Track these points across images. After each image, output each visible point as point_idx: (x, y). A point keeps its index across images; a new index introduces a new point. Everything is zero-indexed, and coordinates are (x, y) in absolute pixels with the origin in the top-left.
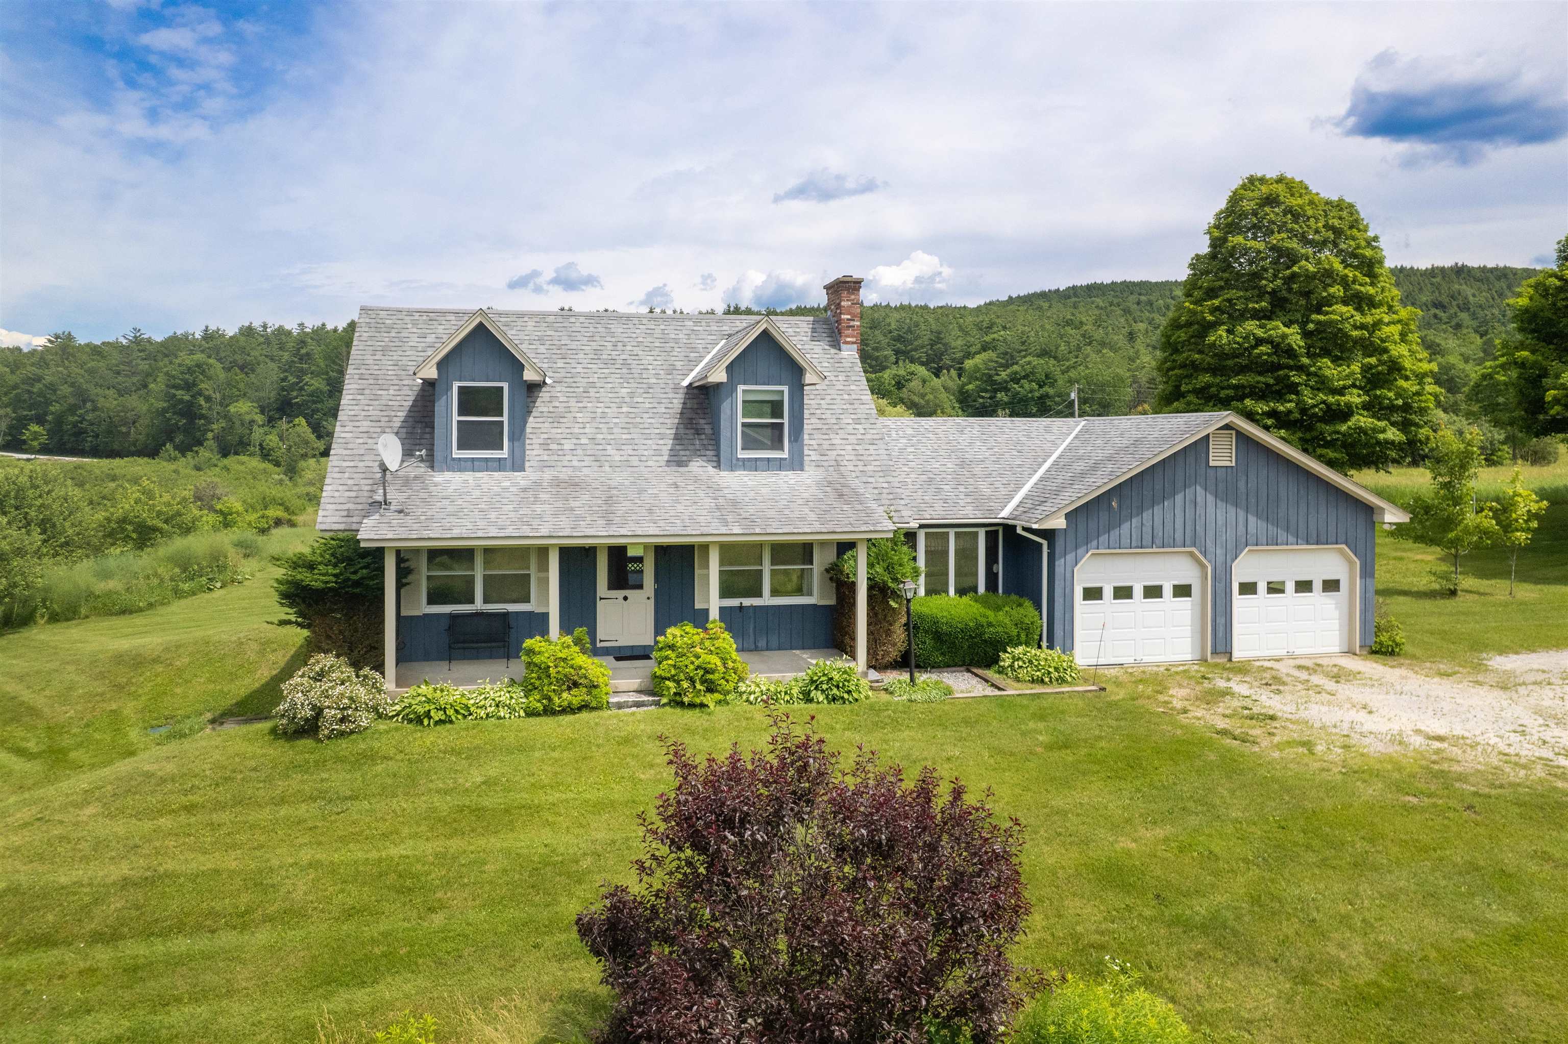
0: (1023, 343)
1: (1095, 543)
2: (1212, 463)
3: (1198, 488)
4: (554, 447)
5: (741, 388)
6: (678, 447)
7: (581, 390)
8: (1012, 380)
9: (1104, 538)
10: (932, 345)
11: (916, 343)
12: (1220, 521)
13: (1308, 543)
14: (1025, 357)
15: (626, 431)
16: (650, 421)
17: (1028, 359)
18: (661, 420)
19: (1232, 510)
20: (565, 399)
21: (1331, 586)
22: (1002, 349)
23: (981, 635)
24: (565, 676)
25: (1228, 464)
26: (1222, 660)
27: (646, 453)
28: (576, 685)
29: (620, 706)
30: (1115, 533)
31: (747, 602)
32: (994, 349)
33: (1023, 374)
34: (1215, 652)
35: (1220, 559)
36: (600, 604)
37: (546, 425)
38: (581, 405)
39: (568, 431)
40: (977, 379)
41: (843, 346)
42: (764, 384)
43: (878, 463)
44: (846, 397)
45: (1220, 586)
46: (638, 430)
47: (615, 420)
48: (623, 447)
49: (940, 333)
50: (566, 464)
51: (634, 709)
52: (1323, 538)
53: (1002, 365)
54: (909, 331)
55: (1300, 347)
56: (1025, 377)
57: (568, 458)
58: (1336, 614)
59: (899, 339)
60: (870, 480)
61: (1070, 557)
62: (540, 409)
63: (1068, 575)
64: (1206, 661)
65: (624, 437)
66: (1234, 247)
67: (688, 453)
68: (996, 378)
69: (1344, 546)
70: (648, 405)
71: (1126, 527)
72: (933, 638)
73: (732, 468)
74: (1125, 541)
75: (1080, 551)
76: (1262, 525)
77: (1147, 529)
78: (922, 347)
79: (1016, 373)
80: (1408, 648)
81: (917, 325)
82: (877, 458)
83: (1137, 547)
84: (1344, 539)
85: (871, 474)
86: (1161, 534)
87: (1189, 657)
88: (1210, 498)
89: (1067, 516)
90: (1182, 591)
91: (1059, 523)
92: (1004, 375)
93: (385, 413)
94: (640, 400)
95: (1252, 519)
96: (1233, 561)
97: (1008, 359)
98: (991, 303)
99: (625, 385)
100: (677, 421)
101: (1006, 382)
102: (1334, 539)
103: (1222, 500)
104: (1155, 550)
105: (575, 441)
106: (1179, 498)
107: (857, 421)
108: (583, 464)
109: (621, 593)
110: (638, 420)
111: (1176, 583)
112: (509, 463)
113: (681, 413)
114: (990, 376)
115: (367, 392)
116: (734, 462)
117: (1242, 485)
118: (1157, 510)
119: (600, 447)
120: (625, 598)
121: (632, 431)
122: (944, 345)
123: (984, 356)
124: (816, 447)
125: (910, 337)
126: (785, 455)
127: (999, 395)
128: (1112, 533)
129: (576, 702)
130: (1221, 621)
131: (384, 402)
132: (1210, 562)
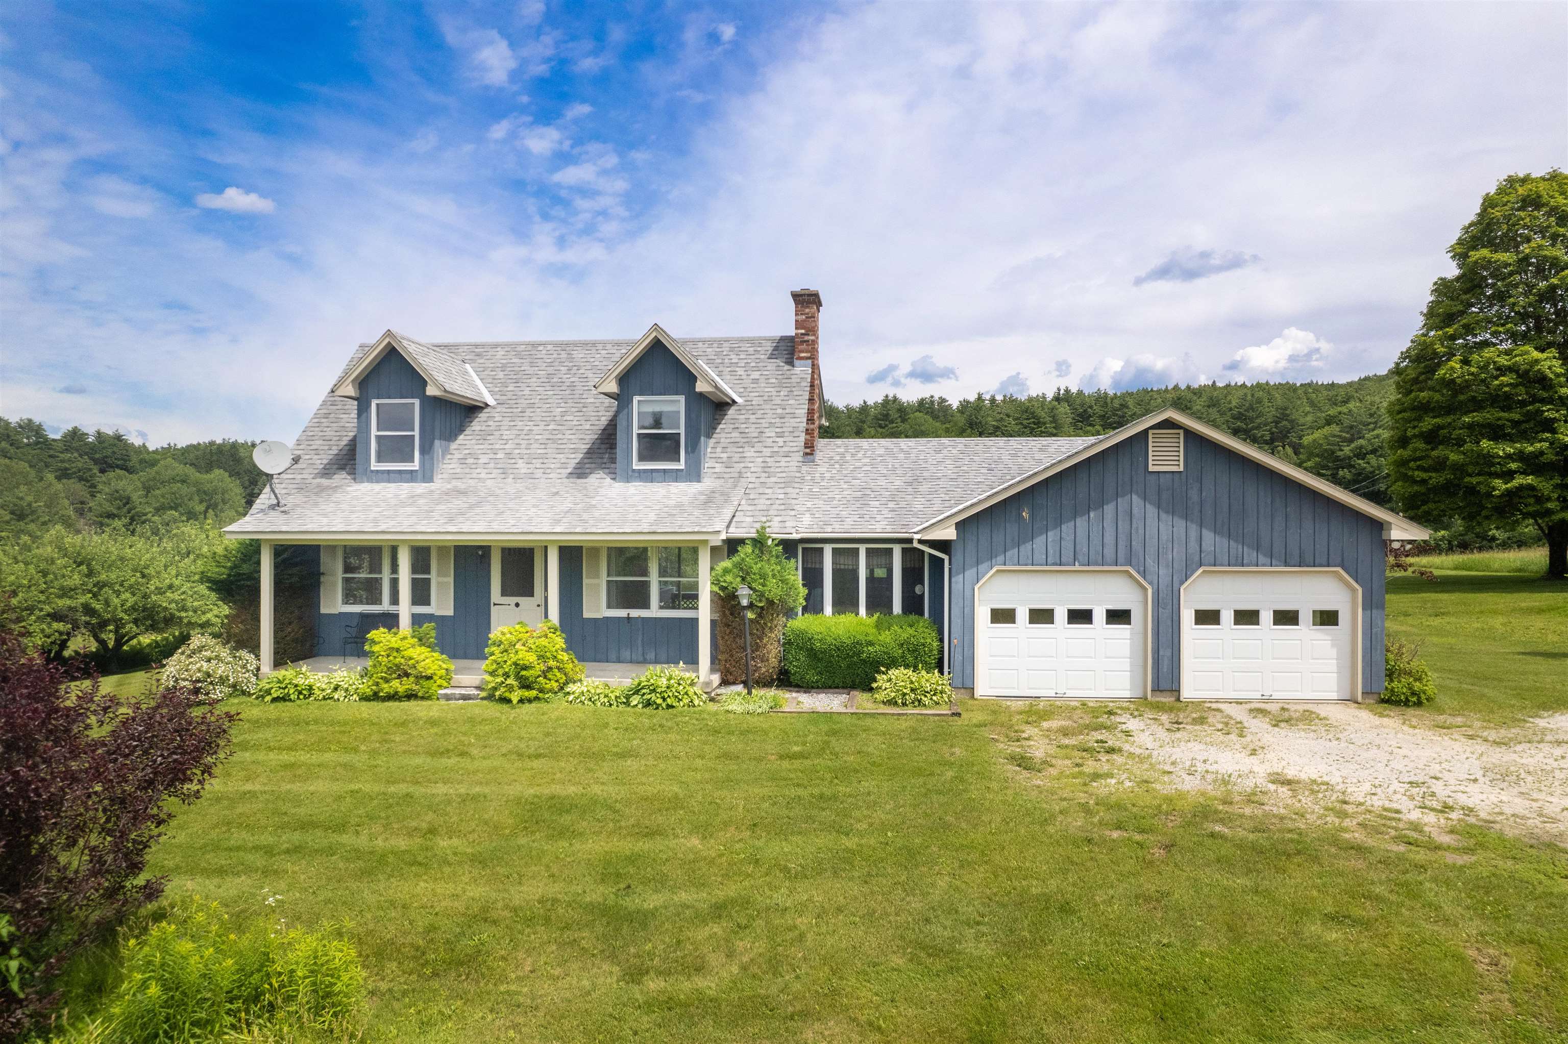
0: (1371, 415)
1: (1001, 558)
2: (1151, 468)
3: (1134, 497)
4: (471, 461)
5: (636, 399)
6: (586, 461)
7: (519, 410)
8: (1355, 456)
9: (1012, 553)
10: (1277, 423)
11: (1258, 421)
12: (1164, 537)
13: (1286, 564)
14: (1373, 430)
15: (543, 446)
16: (570, 437)
17: (1376, 432)
18: (581, 436)
19: (1180, 524)
20: (500, 419)
21: (1327, 618)
22: (1347, 423)
23: (859, 654)
24: (396, 665)
25: (1175, 469)
26: (1167, 699)
27: (552, 466)
28: (407, 675)
29: (448, 698)
30: (1026, 548)
31: (635, 613)
32: (1338, 423)
33: (1370, 448)
34: (1157, 689)
35: (1165, 580)
36: (494, 609)
37: (473, 442)
38: (512, 423)
39: (490, 447)
40: (1317, 456)
41: (797, 362)
42: (661, 394)
43: (784, 475)
44: (779, 411)
45: (1165, 613)
46: (555, 446)
47: (537, 437)
48: (534, 461)
49: (1286, 409)
50: (474, 476)
51: (461, 702)
52: (1309, 558)
53: (1345, 440)
54: (1251, 408)
55: (1558, 375)
56: (1374, 451)
57: (478, 471)
58: (1334, 652)
59: (1239, 417)
60: (767, 491)
61: (970, 573)
62: (473, 428)
63: (968, 593)
64: (1146, 699)
65: (539, 451)
66: (1476, 262)
67: (593, 466)
68: (1339, 453)
69: (1339, 569)
70: (575, 423)
71: (1040, 541)
72: (809, 656)
73: (628, 480)
74: (1040, 556)
75: (982, 567)
76: (1223, 542)
77: (1068, 545)
78: (1265, 425)
79: (1361, 447)
80: (1442, 700)
81: (1259, 401)
82: (786, 469)
83: (1054, 564)
84: (1339, 560)
85: (771, 485)
86: (1085, 550)
87: (1127, 694)
88: (1151, 510)
89: (958, 525)
90: (1118, 616)
91: (949, 533)
92: (1347, 450)
93: (338, 434)
94: (569, 418)
95: (1208, 535)
96: (1182, 583)
97: (1354, 433)
98: (1367, 379)
99: (563, 405)
100: (596, 436)
101: (1350, 458)
102: (1324, 562)
103: (1167, 512)
104: (1077, 567)
105: (492, 456)
106: (1109, 509)
107: (780, 435)
108: (491, 476)
109: (513, 600)
110: (560, 436)
111: (1111, 607)
112: (420, 475)
113: (604, 430)
114: (1333, 452)
115: (332, 415)
116: (630, 473)
117: (1194, 495)
118: (1081, 522)
119: (513, 461)
120: (517, 605)
121: (548, 446)
122: (1292, 421)
123: (1327, 430)
124: (724, 460)
125: (1251, 414)
126: (681, 465)
127: (1341, 473)
128: (1022, 548)
129: (401, 689)
130: (1165, 653)
131: (342, 424)
132: (1150, 583)
